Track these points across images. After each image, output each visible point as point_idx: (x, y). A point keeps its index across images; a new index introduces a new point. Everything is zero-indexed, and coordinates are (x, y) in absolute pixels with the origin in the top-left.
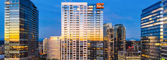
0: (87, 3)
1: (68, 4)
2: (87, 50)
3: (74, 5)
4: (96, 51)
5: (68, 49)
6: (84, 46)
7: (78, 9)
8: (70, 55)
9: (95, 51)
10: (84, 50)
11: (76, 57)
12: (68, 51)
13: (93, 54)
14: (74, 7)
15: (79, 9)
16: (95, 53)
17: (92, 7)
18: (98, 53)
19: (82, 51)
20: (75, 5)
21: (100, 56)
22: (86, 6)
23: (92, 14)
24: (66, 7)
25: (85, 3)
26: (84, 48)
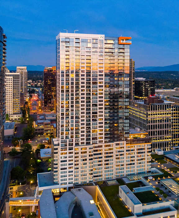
0: (103, 36)
1: (72, 36)
2: (103, 110)
3: (83, 38)
4: (118, 112)
5: (72, 110)
6: (100, 105)
7: (88, 44)
8: (74, 120)
9: (116, 111)
10: (98, 110)
11: (85, 122)
12: (72, 114)
13: (114, 116)
14: (82, 42)
15: (90, 45)
16: (116, 114)
17: (112, 42)
18: (121, 114)
19: (96, 113)
20: (85, 38)
21: (125, 117)
22: (103, 40)
23: (112, 53)
24: (68, 40)
25: (101, 35)
26: (98, 107)
